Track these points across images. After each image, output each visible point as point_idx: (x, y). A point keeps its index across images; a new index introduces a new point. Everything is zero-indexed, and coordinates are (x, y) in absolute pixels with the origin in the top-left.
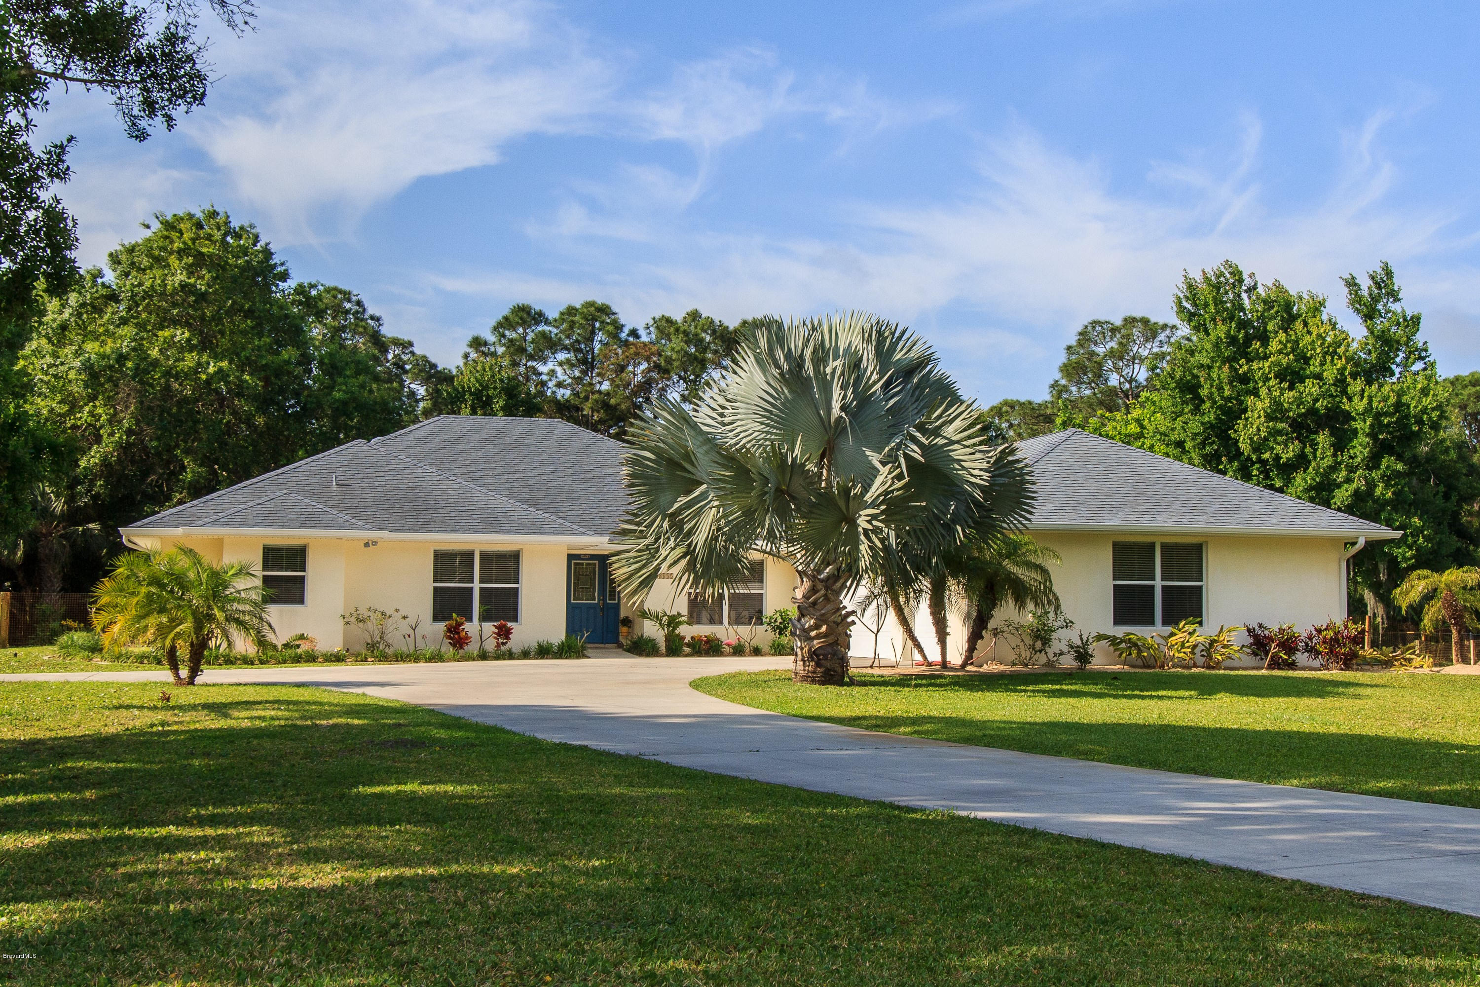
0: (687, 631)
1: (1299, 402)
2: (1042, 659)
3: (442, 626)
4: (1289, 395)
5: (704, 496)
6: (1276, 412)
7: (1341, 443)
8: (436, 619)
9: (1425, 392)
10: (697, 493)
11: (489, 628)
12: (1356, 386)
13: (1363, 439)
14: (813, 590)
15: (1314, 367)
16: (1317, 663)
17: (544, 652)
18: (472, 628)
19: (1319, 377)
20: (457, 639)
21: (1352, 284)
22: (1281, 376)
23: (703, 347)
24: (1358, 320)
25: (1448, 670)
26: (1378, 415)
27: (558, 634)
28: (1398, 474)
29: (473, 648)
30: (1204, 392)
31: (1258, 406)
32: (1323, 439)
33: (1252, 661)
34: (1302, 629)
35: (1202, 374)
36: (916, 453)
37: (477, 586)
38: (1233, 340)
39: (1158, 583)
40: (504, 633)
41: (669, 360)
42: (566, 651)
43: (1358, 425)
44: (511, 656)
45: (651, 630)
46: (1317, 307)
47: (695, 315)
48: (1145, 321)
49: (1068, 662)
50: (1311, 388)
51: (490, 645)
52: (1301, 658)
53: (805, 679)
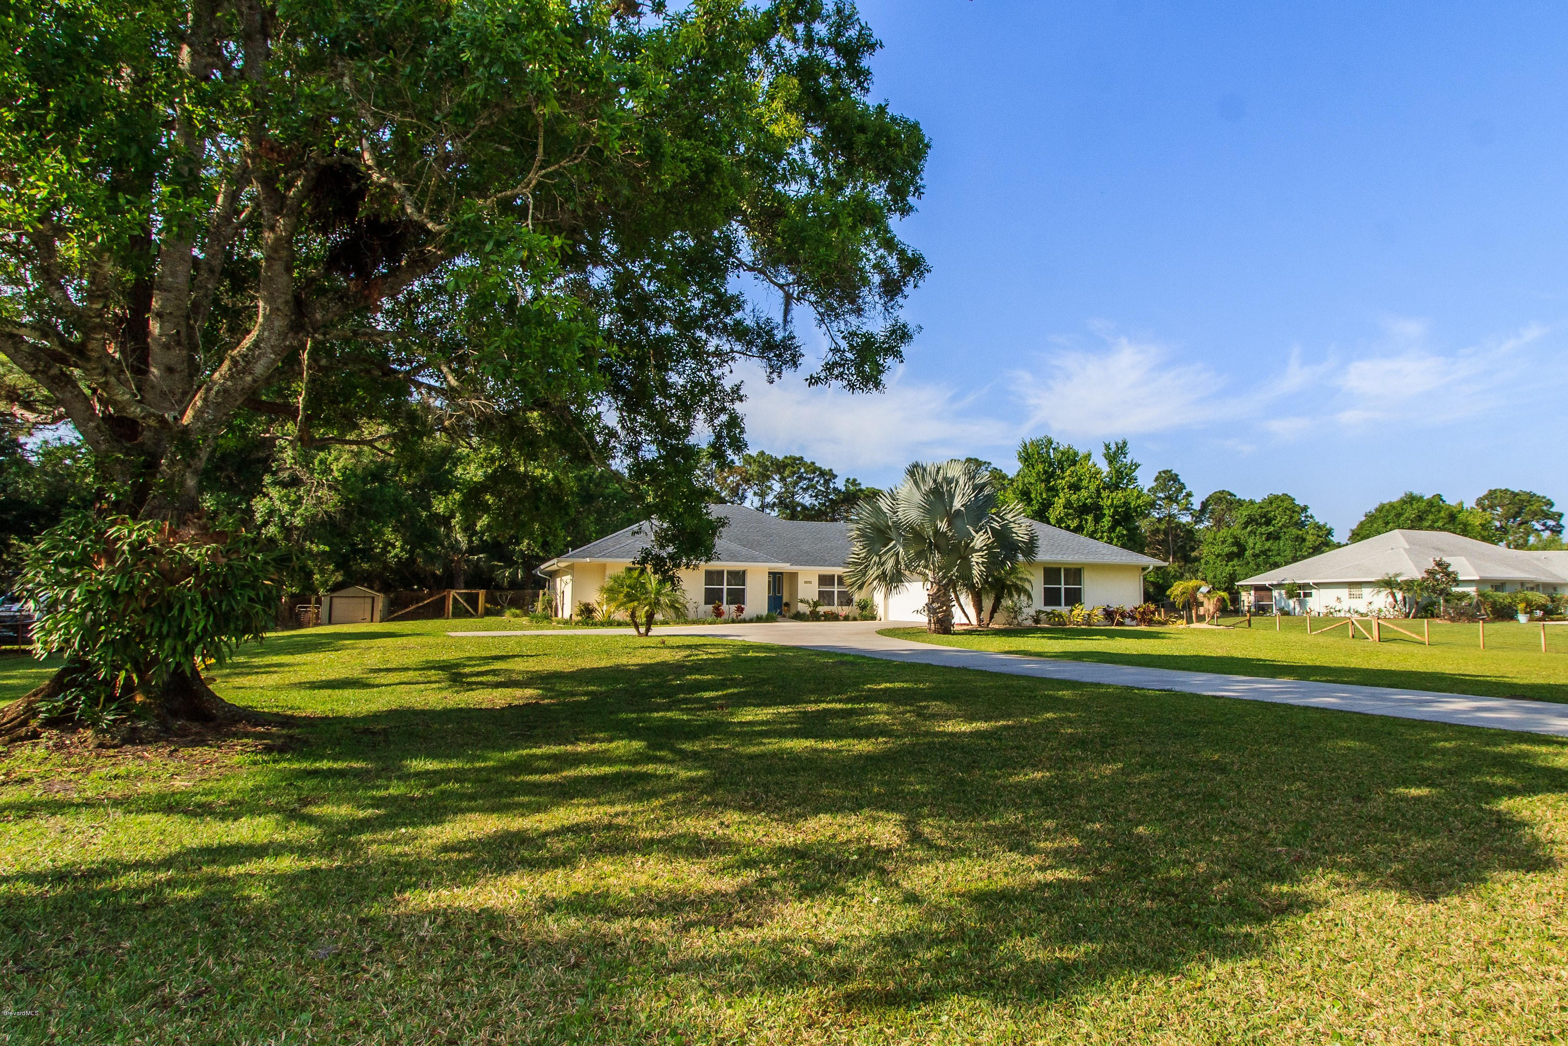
0: (822, 609)
1: (1078, 500)
2: (1015, 622)
3: (710, 607)
4: (1074, 497)
5: (894, 546)
6: (1068, 505)
7: (1097, 520)
8: (706, 603)
9: (1138, 497)
10: (891, 545)
11: (733, 607)
12: (1104, 494)
13: (1107, 518)
14: (939, 590)
15: (1084, 483)
16: (1134, 623)
17: (759, 619)
18: (725, 607)
19: (1087, 488)
20: (718, 613)
21: (1107, 447)
22: (1070, 488)
23: (766, 468)
24: (1106, 462)
25: (1192, 626)
26: (1116, 507)
27: (764, 611)
28: (1123, 535)
29: (725, 617)
30: (1033, 496)
31: (1060, 502)
32: (1090, 518)
33: (1106, 622)
34: (1128, 608)
35: (1032, 488)
36: (996, 525)
37: (725, 587)
38: (1046, 472)
39: (1063, 586)
40: (740, 610)
41: (752, 475)
42: (769, 619)
43: (1106, 512)
44: (744, 621)
45: (803, 608)
46: (1088, 457)
47: (762, 453)
48: (976, 460)
49: (1029, 623)
50: (1084, 493)
51: (734, 615)
52: (1127, 621)
53: (935, 632)
